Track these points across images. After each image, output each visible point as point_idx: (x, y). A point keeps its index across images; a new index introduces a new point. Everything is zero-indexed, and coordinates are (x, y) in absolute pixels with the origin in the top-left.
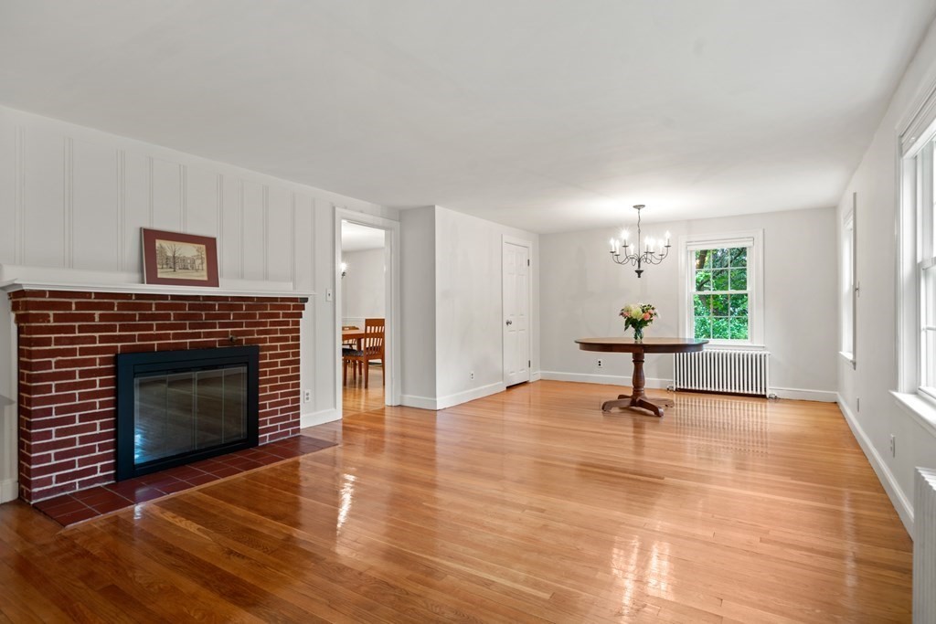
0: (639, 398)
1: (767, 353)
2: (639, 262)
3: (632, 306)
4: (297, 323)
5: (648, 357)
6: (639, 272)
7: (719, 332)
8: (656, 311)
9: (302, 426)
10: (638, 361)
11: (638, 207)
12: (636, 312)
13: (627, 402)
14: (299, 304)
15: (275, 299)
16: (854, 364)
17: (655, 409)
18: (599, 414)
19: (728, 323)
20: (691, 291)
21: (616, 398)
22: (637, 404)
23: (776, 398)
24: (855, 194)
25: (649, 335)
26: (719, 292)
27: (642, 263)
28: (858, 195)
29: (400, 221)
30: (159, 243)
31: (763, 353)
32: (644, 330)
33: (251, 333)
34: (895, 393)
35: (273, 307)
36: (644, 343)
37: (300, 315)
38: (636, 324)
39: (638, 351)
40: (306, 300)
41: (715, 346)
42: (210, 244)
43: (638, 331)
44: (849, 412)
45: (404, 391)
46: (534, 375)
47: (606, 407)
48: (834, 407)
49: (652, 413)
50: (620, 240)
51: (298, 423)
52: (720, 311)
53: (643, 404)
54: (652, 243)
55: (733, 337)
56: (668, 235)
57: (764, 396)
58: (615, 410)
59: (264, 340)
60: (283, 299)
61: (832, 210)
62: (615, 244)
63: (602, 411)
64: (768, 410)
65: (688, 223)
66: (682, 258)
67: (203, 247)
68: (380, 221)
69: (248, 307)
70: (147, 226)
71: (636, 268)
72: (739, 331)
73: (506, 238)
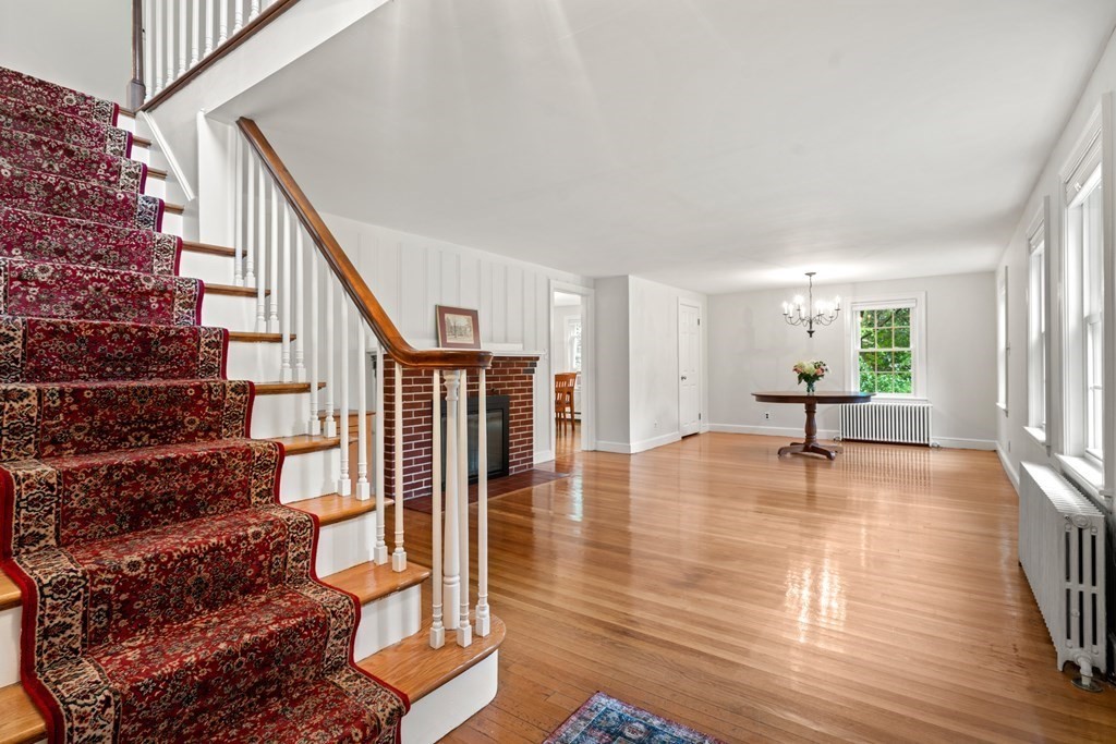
0: (812, 444)
1: (930, 405)
2: (811, 323)
3: (805, 363)
4: (531, 378)
5: (819, 407)
6: (811, 333)
7: (884, 387)
8: (827, 367)
9: (535, 462)
10: (810, 412)
11: (810, 274)
12: (809, 367)
13: (799, 449)
14: (533, 360)
15: (518, 358)
16: (1007, 412)
17: (827, 454)
18: (776, 458)
19: (891, 378)
20: (855, 347)
21: (788, 445)
22: (810, 450)
23: (938, 447)
24: (1007, 268)
25: (820, 388)
26: (882, 350)
27: (814, 324)
28: (1009, 269)
29: (594, 288)
30: (447, 316)
31: (926, 405)
32: (816, 384)
33: (503, 385)
34: (1026, 428)
35: (519, 365)
36: (816, 394)
37: (533, 371)
38: (808, 378)
39: (810, 403)
40: (537, 359)
41: (880, 399)
42: (473, 314)
43: (810, 385)
44: (1004, 455)
45: (598, 438)
46: (703, 427)
47: (781, 452)
48: (993, 454)
49: (825, 457)
50: (794, 304)
51: (531, 460)
52: (884, 366)
53: (816, 450)
54: (824, 306)
55: (896, 391)
56: (838, 299)
57: (927, 446)
58: (788, 455)
59: (511, 391)
60: (525, 358)
61: (990, 274)
62: (788, 307)
63: (777, 456)
64: (931, 455)
65: (854, 286)
66: (848, 317)
67: (470, 317)
68: (580, 289)
69: (504, 365)
70: (439, 304)
71: (808, 329)
72: (901, 386)
73: (681, 301)
